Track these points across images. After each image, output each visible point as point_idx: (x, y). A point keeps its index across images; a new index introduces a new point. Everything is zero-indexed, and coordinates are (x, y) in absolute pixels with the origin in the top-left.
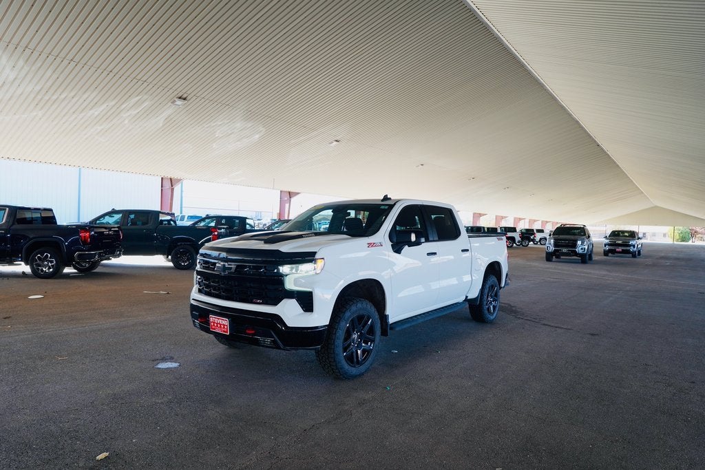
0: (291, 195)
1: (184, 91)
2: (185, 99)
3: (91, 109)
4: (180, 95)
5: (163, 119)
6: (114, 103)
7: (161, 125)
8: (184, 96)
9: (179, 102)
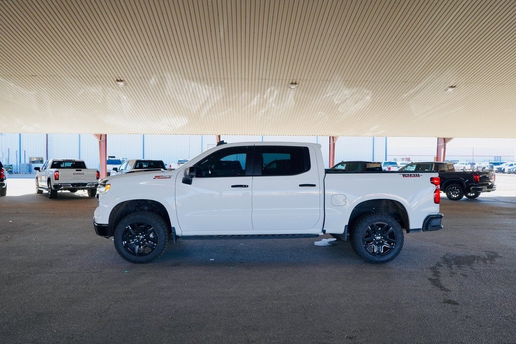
0: (445, 140)
1: (291, 79)
2: (295, 84)
3: (251, 102)
4: (291, 82)
5: (293, 99)
6: (259, 96)
7: (294, 103)
8: (294, 82)
9: (293, 87)
